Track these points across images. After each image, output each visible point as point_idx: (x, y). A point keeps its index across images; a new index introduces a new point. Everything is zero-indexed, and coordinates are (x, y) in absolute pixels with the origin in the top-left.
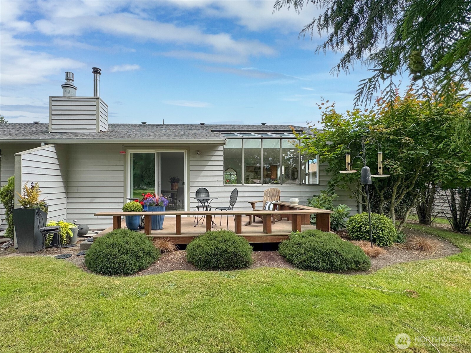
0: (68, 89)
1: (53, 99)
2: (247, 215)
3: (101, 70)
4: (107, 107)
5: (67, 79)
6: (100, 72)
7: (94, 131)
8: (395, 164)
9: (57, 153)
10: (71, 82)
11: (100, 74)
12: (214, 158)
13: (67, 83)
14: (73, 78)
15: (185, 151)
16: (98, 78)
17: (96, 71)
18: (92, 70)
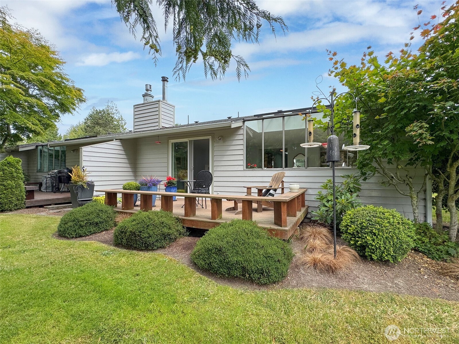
0: (146, 97)
1: (135, 107)
2: (229, 200)
3: (168, 78)
4: (173, 107)
5: (146, 90)
6: (168, 80)
7: (157, 128)
8: (421, 128)
9: (123, 146)
10: (149, 92)
11: (167, 81)
12: (235, 143)
13: (146, 93)
14: (150, 88)
15: (210, 137)
16: (166, 85)
17: (164, 80)
18: (162, 79)
